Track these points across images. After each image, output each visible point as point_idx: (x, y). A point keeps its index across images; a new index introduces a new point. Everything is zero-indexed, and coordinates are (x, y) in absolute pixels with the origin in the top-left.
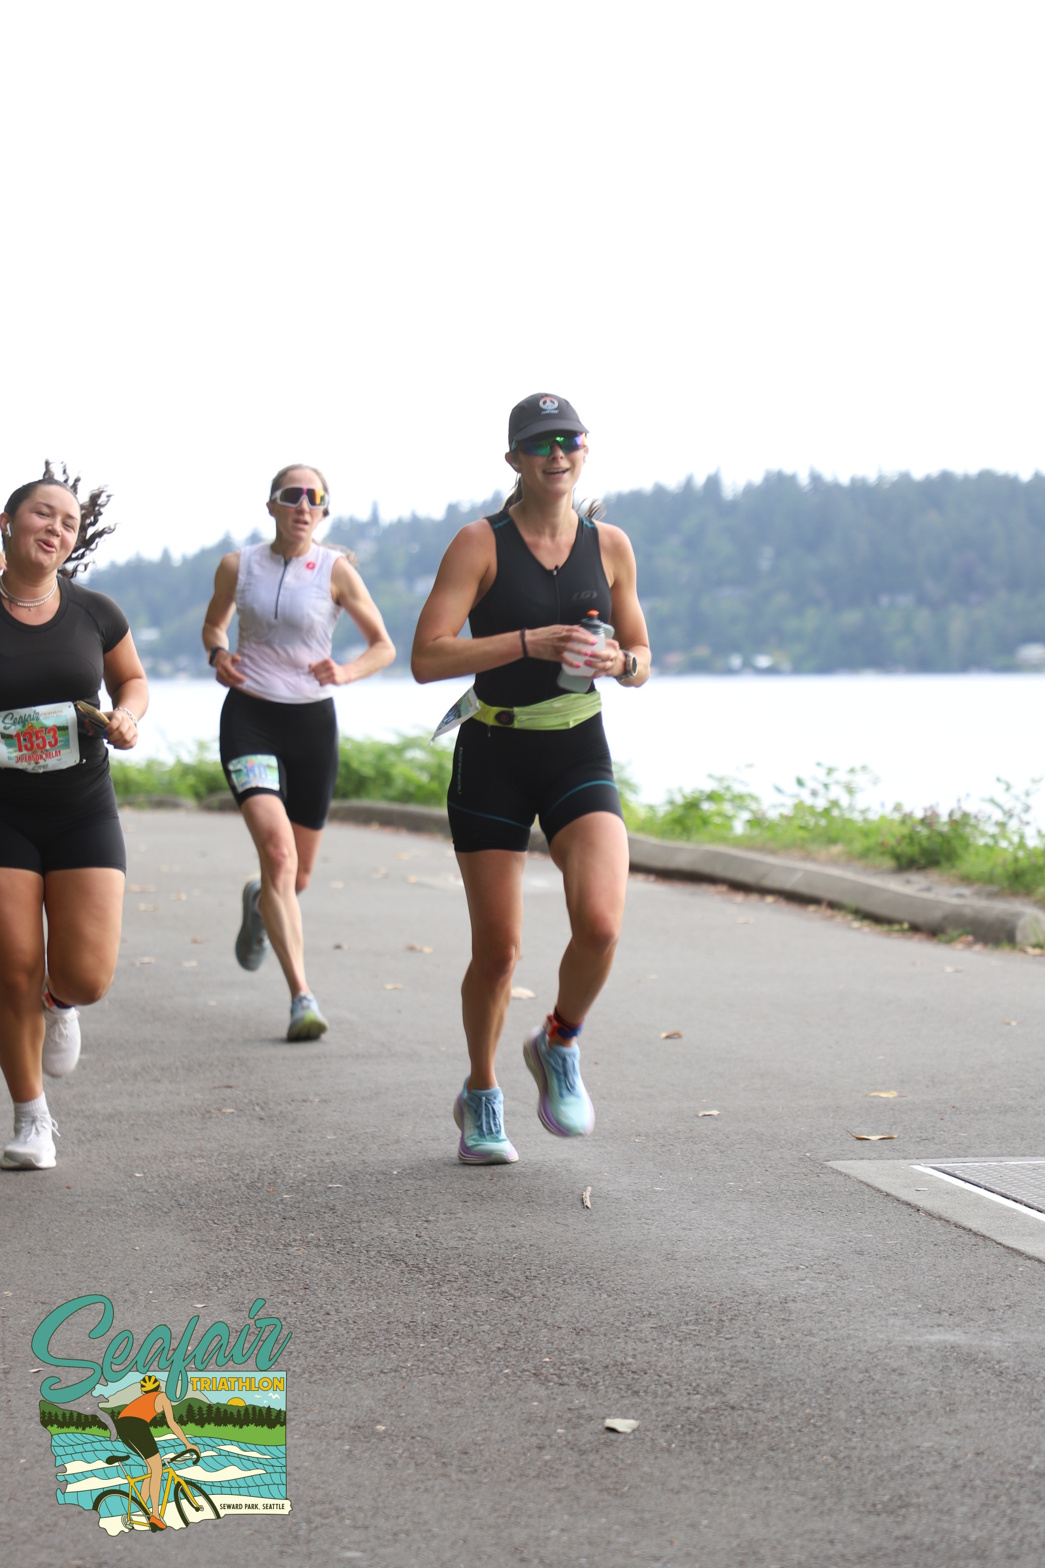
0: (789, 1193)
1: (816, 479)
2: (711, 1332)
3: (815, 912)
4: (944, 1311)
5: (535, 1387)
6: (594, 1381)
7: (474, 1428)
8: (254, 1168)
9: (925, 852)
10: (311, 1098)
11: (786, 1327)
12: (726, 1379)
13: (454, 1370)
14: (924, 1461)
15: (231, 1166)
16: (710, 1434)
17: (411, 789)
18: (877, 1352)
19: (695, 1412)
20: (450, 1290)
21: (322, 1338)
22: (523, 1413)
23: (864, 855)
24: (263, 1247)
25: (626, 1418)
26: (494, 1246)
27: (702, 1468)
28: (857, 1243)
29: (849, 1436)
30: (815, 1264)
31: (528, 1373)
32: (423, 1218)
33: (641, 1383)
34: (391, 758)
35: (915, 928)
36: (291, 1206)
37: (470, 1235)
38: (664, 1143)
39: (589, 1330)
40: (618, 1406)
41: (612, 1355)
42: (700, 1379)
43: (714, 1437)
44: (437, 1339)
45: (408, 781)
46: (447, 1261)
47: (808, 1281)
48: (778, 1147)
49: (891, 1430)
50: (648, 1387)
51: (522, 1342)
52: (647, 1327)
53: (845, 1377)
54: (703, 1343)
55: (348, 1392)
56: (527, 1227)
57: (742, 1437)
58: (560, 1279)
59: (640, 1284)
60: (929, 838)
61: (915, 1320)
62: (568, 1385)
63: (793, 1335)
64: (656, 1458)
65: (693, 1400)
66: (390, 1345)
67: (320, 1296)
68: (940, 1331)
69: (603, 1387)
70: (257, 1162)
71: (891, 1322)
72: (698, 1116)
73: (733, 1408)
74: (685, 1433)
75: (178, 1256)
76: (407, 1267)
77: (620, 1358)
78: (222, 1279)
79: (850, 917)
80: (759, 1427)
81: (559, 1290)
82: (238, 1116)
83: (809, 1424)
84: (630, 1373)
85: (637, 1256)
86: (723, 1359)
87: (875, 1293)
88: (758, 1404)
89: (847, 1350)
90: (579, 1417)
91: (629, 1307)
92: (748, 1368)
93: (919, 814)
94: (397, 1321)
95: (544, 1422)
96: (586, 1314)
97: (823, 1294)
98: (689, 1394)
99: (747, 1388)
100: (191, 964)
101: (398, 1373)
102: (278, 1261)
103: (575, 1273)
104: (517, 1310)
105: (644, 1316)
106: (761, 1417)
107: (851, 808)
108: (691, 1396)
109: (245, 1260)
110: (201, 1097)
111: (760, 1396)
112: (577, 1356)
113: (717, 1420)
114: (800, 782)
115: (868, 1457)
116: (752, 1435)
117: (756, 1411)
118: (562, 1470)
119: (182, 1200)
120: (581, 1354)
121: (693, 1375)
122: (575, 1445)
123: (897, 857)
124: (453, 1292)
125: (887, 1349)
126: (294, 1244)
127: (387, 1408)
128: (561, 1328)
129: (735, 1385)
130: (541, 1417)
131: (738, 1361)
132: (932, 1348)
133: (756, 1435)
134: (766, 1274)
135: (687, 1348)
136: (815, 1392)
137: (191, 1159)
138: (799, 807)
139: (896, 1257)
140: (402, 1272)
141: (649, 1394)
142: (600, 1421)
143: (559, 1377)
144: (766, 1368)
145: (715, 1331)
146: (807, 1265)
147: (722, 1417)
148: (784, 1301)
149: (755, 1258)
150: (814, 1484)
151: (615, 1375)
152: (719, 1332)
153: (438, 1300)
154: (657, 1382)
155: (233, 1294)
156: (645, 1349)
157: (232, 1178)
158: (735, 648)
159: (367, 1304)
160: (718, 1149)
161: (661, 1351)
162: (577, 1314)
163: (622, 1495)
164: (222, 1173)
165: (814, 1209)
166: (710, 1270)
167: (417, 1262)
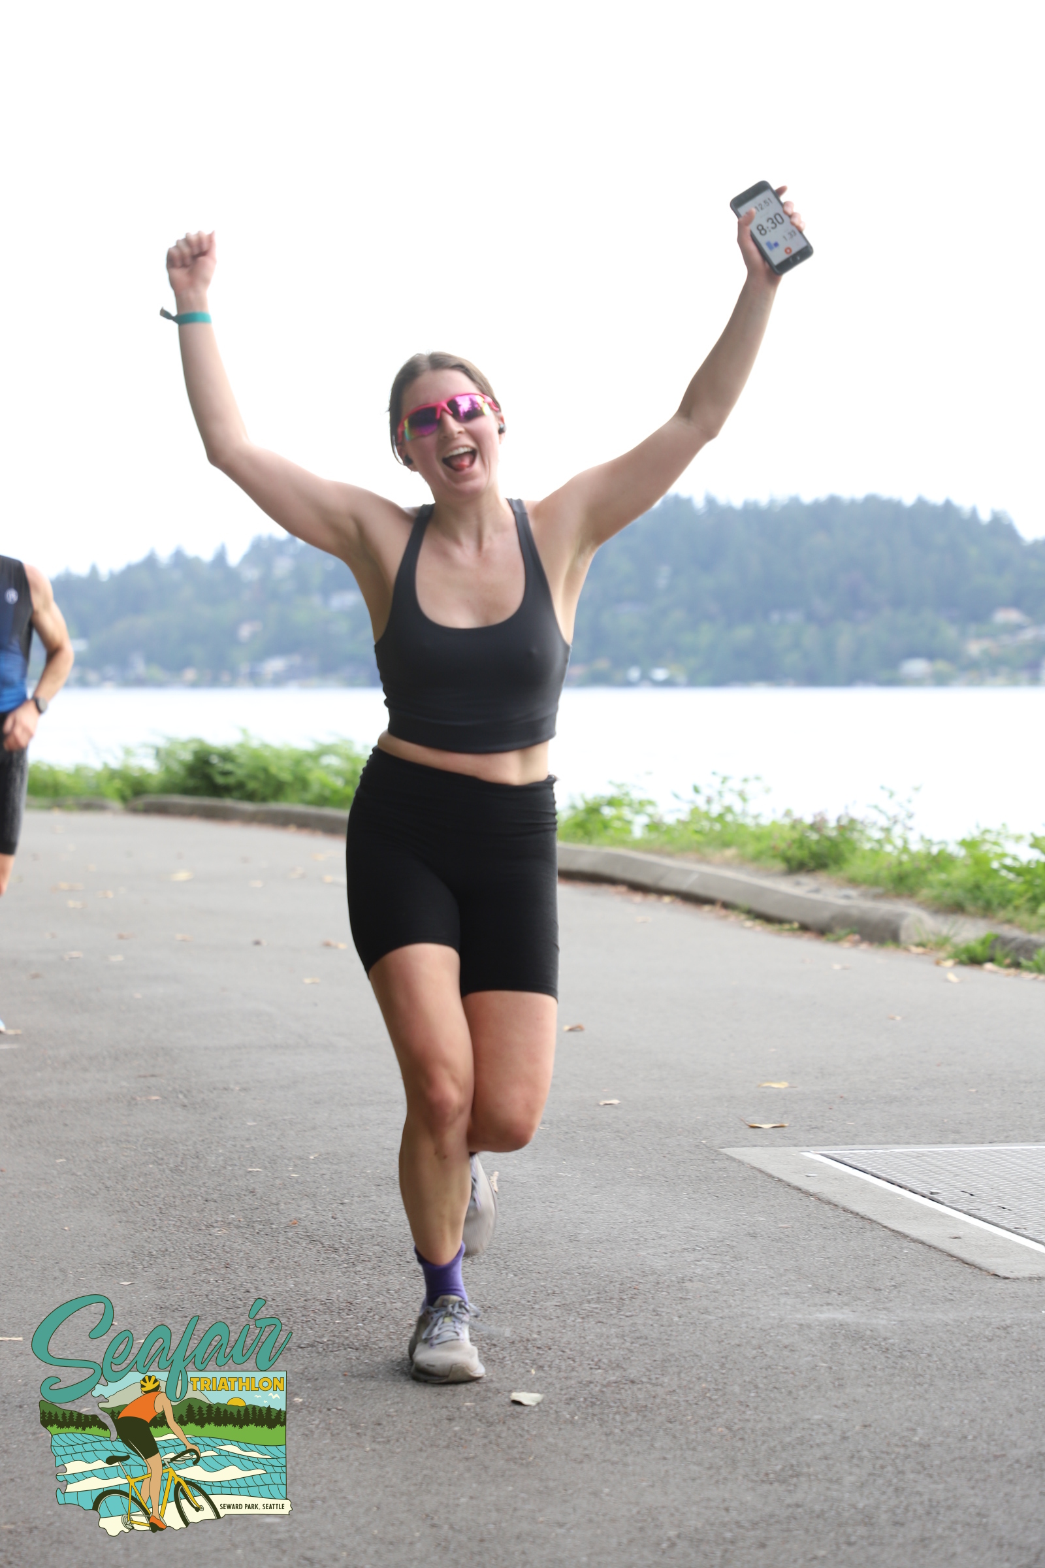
0: (686, 1178)
1: (711, 502)
2: (612, 1310)
3: (710, 911)
4: (834, 1291)
6: (501, 1356)
8: (177, 1153)
9: (814, 856)
10: (232, 1086)
11: (683, 1305)
12: (626, 1354)
13: (367, 1346)
14: (814, 1433)
15: (155, 1150)
16: (611, 1407)
17: (327, 793)
18: (770, 1329)
19: (596, 1386)
20: (364, 1269)
23: (756, 858)
24: (187, 1228)
25: (532, 1392)
27: (604, 1438)
28: (750, 1226)
29: (743, 1409)
30: (711, 1246)
32: (339, 1201)
33: (545, 1358)
34: (308, 764)
35: (804, 928)
36: (213, 1189)
37: (383, 1217)
38: (567, 1131)
40: (524, 1380)
41: (518, 1331)
42: (602, 1354)
43: (615, 1410)
44: (351, 1316)
45: (324, 786)
46: (361, 1242)
47: (704, 1262)
48: (676, 1135)
49: (783, 1404)
52: (551, 1306)
53: (740, 1352)
54: (605, 1321)
57: (642, 1410)
59: (545, 1264)
60: (818, 842)
61: (805, 1299)
63: (690, 1313)
64: (560, 1429)
65: (595, 1374)
66: (307, 1321)
67: (241, 1274)
68: (829, 1309)
69: (509, 1362)
70: (181, 1147)
71: (783, 1300)
72: (599, 1105)
73: (633, 1382)
74: (587, 1406)
75: (105, 1235)
76: (324, 1247)
77: (526, 1334)
78: (147, 1258)
79: (743, 917)
80: (658, 1400)
82: (162, 1103)
83: (705, 1397)
84: (535, 1349)
85: (541, 1237)
86: (623, 1336)
87: (768, 1273)
88: (657, 1378)
89: (741, 1328)
90: (486, 1391)
91: (534, 1286)
92: (647, 1344)
93: (808, 820)
94: (314, 1298)
96: (494, 1293)
97: (718, 1274)
98: (591, 1368)
99: (646, 1363)
100: (117, 958)
101: (314, 1348)
102: (201, 1242)
105: (548, 1295)
106: (660, 1391)
107: (744, 813)
108: (593, 1370)
109: (169, 1240)
110: (127, 1085)
111: (659, 1371)
112: (485, 1332)
113: (617, 1393)
114: (696, 790)
115: (761, 1429)
116: (651, 1408)
117: (654, 1385)
118: (471, 1441)
119: (109, 1183)
120: (489, 1331)
121: (595, 1351)
122: (483, 1416)
123: (787, 860)
124: (367, 1271)
125: (780, 1326)
126: (215, 1225)
127: (304, 1381)
129: (635, 1360)
131: (638, 1338)
132: (822, 1326)
133: (655, 1408)
134: (665, 1255)
135: (590, 1325)
136: (711, 1367)
137: (118, 1144)
138: (695, 812)
139: (787, 1239)
140: (319, 1252)
141: (554, 1369)
142: (506, 1394)
144: (664, 1344)
145: (616, 1309)
146: (703, 1246)
147: (623, 1391)
148: (681, 1281)
149: (654, 1239)
150: (710, 1455)
151: (521, 1351)
152: (619, 1310)
153: (353, 1279)
154: (560, 1358)
155: (158, 1272)
156: (549, 1326)
157: (157, 1162)
158: (634, 661)
159: (285, 1282)
160: (618, 1136)
161: (564, 1327)
162: (485, 1292)
163: (528, 1465)
164: (147, 1157)
165: (709, 1194)
166: (611, 1251)
167: (333, 1242)
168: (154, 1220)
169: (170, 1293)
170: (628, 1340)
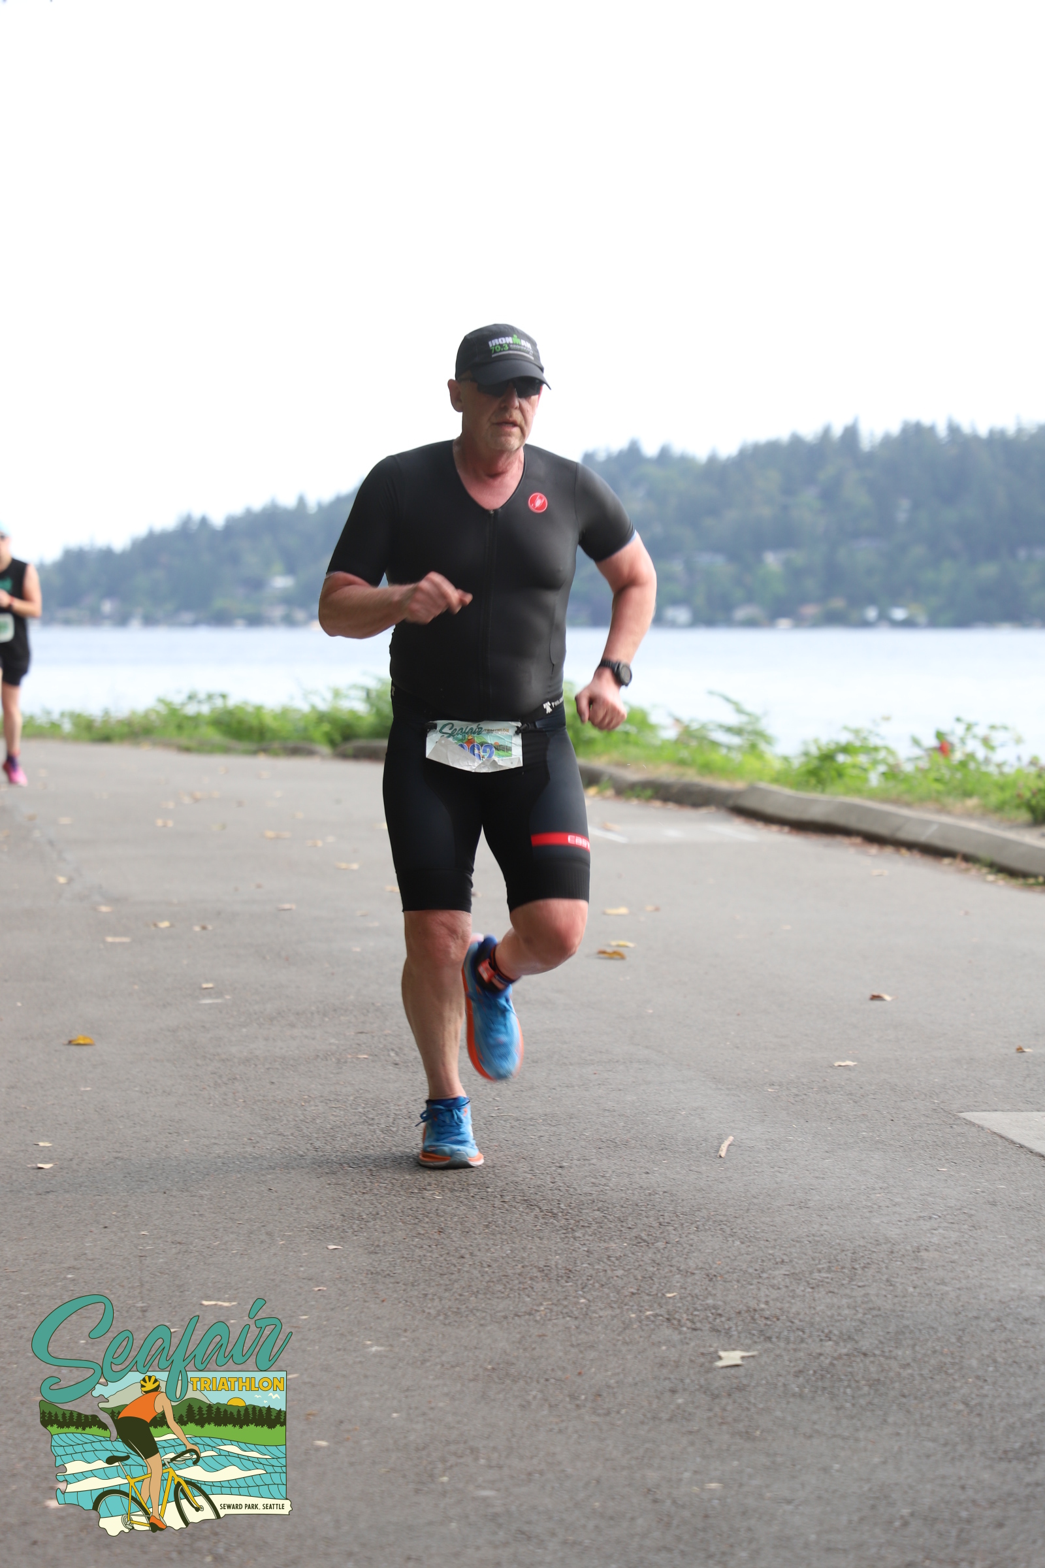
0: (922, 1143)
1: (954, 430)
2: (844, 1279)
3: (950, 864)
5: (668, 1332)
6: (727, 1327)
7: (607, 1371)
8: (389, 1112)
11: (919, 1275)
12: (858, 1326)
13: (587, 1315)
15: (366, 1110)
16: (841, 1380)
18: (1010, 1301)
19: (826, 1358)
20: (584, 1236)
21: (456, 1281)
22: (656, 1357)
23: (999, 808)
24: (398, 1191)
26: (628, 1192)
27: (834, 1412)
28: (990, 1194)
29: (981, 1384)
30: (948, 1214)
31: (661, 1318)
32: (558, 1165)
33: (773, 1329)
37: (604, 1181)
38: (797, 1093)
39: (721, 1276)
41: (745, 1301)
43: (846, 1383)
44: (570, 1284)
47: (941, 1231)
48: (912, 1098)
49: (1023, 1379)
50: (780, 1333)
51: (655, 1287)
52: (779, 1274)
53: (978, 1325)
54: (836, 1290)
55: (482, 1334)
56: (660, 1174)
57: (874, 1384)
58: (694, 1225)
59: (773, 1231)
62: (701, 1330)
64: (788, 1403)
65: (825, 1346)
66: (524, 1289)
67: (455, 1239)
69: (735, 1333)
71: (1023, 1271)
72: (832, 1067)
73: (865, 1355)
74: (817, 1379)
75: (314, 1199)
76: (542, 1211)
77: (753, 1304)
78: (357, 1222)
79: (985, 870)
80: (891, 1374)
81: (692, 1236)
82: (373, 1061)
83: (940, 1372)
84: (763, 1319)
85: (770, 1203)
86: (855, 1307)
87: (1008, 1243)
88: (890, 1351)
89: (979, 1299)
91: (761, 1254)
92: (881, 1315)
94: (532, 1265)
95: (677, 1367)
96: (720, 1260)
97: (956, 1243)
98: (821, 1340)
99: (879, 1335)
101: (531, 1317)
102: (414, 1205)
103: (708, 1220)
104: (650, 1255)
105: (777, 1263)
106: (894, 1364)
107: (988, 761)
108: (824, 1343)
109: (381, 1203)
110: (337, 1042)
111: (892, 1344)
112: (710, 1301)
113: (849, 1366)
114: (938, 736)
115: (999, 1404)
116: (884, 1382)
117: (887, 1358)
118: (695, 1413)
120: (714, 1300)
121: (826, 1322)
123: (1033, 810)
124: (587, 1237)
125: (1020, 1298)
127: (521, 1351)
128: (693, 1274)
129: (868, 1332)
130: (675, 1361)
131: (871, 1309)
133: (888, 1382)
134: (899, 1223)
135: (820, 1295)
136: (948, 1340)
137: (327, 1103)
139: (1028, 1208)
140: (536, 1217)
143: (693, 1322)
144: (898, 1316)
145: (847, 1279)
146: (939, 1214)
147: (854, 1364)
148: (916, 1250)
149: (888, 1207)
150: (946, 1431)
151: (747, 1321)
152: (851, 1280)
153: (572, 1245)
154: (789, 1329)
155: (367, 1237)
156: (778, 1295)
157: (367, 1122)
158: (871, 600)
159: (501, 1248)
160: (851, 1099)
161: (793, 1297)
162: (710, 1261)
163: (754, 1439)
164: (357, 1117)
165: (947, 1159)
166: (843, 1219)
167: (552, 1207)
168: (365, 1182)
169: (381, 1258)
170: (860, 1310)
